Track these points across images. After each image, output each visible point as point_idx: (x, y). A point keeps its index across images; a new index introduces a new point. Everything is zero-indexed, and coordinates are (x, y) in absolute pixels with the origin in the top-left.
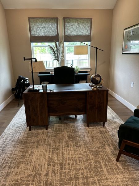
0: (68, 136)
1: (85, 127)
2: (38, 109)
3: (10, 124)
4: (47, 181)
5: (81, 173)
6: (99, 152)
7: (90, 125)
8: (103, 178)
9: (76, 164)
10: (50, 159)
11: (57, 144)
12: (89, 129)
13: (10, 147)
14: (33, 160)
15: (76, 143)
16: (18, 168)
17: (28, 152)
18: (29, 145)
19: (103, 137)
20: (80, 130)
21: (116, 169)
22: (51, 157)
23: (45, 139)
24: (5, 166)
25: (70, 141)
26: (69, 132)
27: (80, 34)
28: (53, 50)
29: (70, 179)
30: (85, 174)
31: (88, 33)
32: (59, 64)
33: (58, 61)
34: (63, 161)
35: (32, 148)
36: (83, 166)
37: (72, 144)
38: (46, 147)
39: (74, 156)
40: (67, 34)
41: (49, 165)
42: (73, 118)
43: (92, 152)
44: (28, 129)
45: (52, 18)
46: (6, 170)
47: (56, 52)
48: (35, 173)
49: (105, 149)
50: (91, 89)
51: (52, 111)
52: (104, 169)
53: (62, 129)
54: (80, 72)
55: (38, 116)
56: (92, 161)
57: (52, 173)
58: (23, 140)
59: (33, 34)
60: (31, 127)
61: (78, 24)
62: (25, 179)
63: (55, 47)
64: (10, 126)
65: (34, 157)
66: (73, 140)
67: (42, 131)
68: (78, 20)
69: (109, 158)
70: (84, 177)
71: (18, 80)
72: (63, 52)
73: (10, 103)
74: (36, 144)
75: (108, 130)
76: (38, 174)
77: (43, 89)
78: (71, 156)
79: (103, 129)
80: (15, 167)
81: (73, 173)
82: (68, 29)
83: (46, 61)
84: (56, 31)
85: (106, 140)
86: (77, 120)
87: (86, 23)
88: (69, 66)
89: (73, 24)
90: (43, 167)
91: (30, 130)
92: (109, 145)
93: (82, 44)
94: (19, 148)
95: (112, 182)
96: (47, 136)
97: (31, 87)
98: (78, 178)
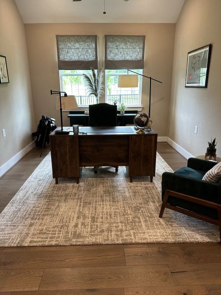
0: (103, 191)
1: (127, 182)
2: (68, 157)
3: (31, 177)
4: (75, 232)
5: (116, 226)
6: (141, 207)
7: (133, 180)
8: (140, 232)
9: (111, 218)
10: (79, 212)
11: (90, 198)
12: (132, 184)
13: (33, 200)
14: (59, 213)
15: (113, 198)
16: (43, 220)
17: (54, 205)
18: (55, 198)
19: (149, 193)
20: (120, 185)
21: (157, 225)
22: (81, 210)
23: (75, 193)
24: (27, 218)
25: (106, 195)
26: (106, 186)
27: (128, 58)
28: (90, 80)
29: (102, 231)
30: (120, 227)
31: (139, 57)
32: (97, 100)
33: (96, 96)
34: (95, 215)
35: (59, 201)
36: (119, 220)
37: (108, 198)
38: (76, 200)
39: (108, 211)
40: (109, 58)
41: (78, 218)
42: (113, 173)
43: (131, 207)
44: (55, 182)
45: (89, 36)
46: (29, 221)
47: (93, 84)
48: (62, 224)
49: (148, 205)
50: (135, 132)
51: (84, 160)
52: (143, 224)
53: (97, 184)
54: (126, 112)
55: (67, 165)
56: (130, 216)
57: (82, 225)
58: (48, 193)
59: (62, 57)
60: (59, 178)
61: (126, 44)
62: (51, 229)
63: (92, 76)
64: (31, 178)
65: (62, 210)
66: (109, 195)
67: (72, 184)
68: (126, 38)
69: (151, 214)
70: (118, 230)
71: (41, 121)
72: (104, 83)
73: (30, 152)
74: (64, 198)
75: (157, 186)
76: (66, 225)
77: (74, 132)
78: (105, 211)
79: (150, 185)
80: (39, 219)
81: (106, 226)
82: (111, 51)
83: (81, 97)
84: (95, 53)
85: (152, 197)
86: (118, 174)
87: (137, 42)
88: (111, 103)
89: (118, 43)
90: (72, 219)
91: (57, 183)
92: (154, 202)
93: (130, 73)
94: (43, 201)
95: (150, 236)
96: (78, 189)
97: (59, 129)
98: (111, 231)
